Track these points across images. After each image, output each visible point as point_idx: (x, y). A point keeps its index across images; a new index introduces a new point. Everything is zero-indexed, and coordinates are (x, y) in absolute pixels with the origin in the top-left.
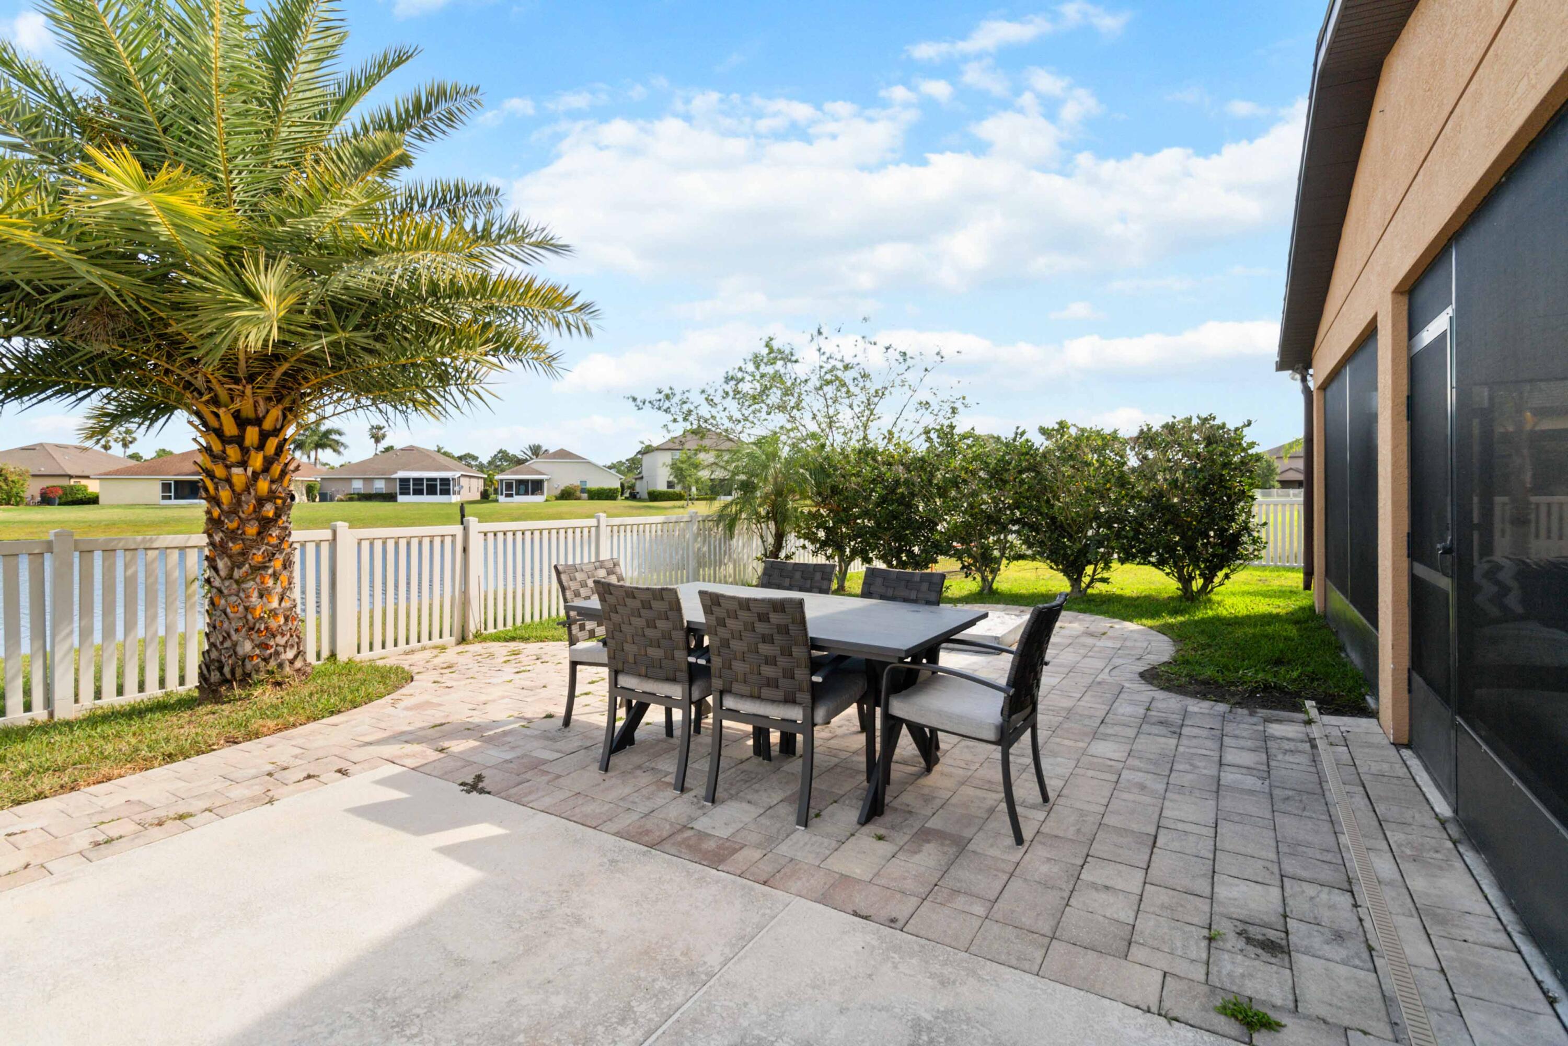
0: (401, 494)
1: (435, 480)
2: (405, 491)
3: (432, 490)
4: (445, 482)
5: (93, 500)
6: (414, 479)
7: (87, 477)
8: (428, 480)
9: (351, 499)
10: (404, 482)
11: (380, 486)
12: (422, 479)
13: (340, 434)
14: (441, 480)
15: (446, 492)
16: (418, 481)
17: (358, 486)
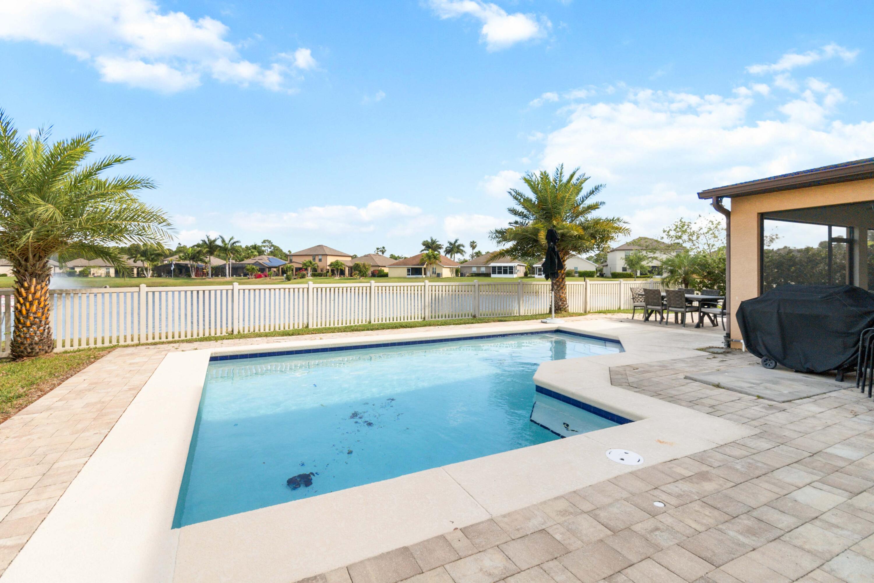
0: (493, 273)
1: (507, 267)
2: (494, 272)
3: (505, 272)
4: (511, 268)
5: (386, 275)
6: (498, 267)
7: (385, 267)
8: (504, 267)
9: (472, 276)
10: (494, 268)
11: (483, 270)
12: (501, 267)
13: (463, 246)
14: (510, 267)
15: (511, 273)
16: (500, 268)
17: (474, 270)
